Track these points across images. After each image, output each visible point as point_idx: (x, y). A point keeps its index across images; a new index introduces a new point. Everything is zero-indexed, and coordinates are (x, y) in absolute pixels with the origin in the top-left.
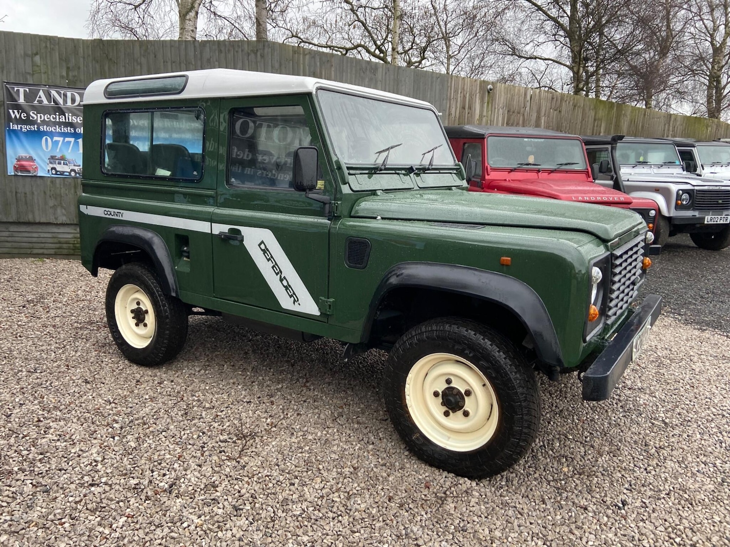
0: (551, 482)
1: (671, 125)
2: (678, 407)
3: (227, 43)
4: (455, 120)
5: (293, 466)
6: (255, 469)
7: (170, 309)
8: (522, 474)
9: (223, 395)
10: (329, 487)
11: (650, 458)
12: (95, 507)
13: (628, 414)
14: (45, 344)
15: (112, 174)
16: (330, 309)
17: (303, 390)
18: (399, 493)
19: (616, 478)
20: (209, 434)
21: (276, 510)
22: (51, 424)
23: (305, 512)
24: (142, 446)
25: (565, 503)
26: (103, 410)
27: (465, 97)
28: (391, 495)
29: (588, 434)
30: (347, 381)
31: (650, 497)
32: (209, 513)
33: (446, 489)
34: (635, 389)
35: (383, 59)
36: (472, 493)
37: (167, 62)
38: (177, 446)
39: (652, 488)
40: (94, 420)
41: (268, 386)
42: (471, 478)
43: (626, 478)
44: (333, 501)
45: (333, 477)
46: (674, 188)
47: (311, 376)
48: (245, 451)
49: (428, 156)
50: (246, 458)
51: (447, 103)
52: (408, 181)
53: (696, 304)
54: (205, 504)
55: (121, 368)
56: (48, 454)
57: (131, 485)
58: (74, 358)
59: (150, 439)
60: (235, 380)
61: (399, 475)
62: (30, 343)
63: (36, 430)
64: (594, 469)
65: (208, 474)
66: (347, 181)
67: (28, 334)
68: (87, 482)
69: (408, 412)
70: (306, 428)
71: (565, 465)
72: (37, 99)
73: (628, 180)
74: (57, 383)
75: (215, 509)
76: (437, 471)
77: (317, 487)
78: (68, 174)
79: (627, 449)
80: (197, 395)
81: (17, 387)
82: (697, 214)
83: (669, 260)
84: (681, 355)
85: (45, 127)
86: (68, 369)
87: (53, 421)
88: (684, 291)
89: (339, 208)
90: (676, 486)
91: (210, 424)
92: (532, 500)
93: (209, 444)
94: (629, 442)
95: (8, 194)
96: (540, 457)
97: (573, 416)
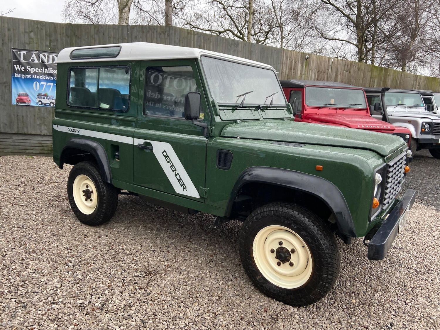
0: (345, 310)
1: (417, 82)
2: (424, 261)
3: (147, 27)
4: (285, 76)
5: (181, 294)
6: (156, 296)
7: (106, 190)
8: (326, 303)
9: (138, 246)
10: (203, 309)
11: (407, 294)
12: (54, 318)
13: (393, 265)
14: (30, 210)
15: (74, 106)
16: (206, 194)
17: (188, 244)
18: (248, 315)
19: (386, 307)
20: (128, 271)
21: (169, 324)
22: (30, 262)
23: (187, 325)
24: (85, 278)
25: (353, 324)
26: (63, 254)
27: (291, 62)
28: (242, 315)
29: (368, 278)
30: (215, 239)
31: (408, 321)
32: (126, 324)
33: (277, 313)
34: (397, 249)
35: (242, 38)
36: (294, 316)
37: (110, 38)
38: (108, 279)
39: (410, 315)
40: (57, 260)
41: (166, 240)
42: (294, 306)
43: (393, 308)
44: (205, 319)
45: (206, 302)
46: (420, 121)
47: (193, 235)
48: (150, 283)
49: (270, 99)
50: (151, 288)
51: (280, 66)
52: (257, 115)
53: (433, 193)
54: (123, 318)
55: (76, 226)
56: (27, 282)
57: (78, 304)
58: (47, 219)
59: (91, 274)
60: (146, 236)
61: (248, 302)
62: (21, 209)
63: (21, 266)
64: (372, 301)
65: (126, 298)
66: (218, 114)
67: (20, 204)
68: (50, 301)
69: (254, 262)
70: (189, 269)
71: (354, 298)
72: (31, 59)
73: (392, 115)
74: (36, 235)
75: (130, 322)
76: (272, 300)
77: (195, 309)
78: (49, 105)
79: (393, 288)
80: (122, 246)
81: (11, 237)
82: (434, 137)
83: (416, 165)
84: (425, 227)
85: (36, 76)
86: (43, 226)
87: (31, 260)
88: (426, 185)
89: (213, 131)
90: (425, 314)
91: (129, 265)
92: (333, 322)
93: (128, 278)
94: (394, 283)
95: (13, 116)
96: (338, 293)
97: (359, 266)
